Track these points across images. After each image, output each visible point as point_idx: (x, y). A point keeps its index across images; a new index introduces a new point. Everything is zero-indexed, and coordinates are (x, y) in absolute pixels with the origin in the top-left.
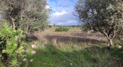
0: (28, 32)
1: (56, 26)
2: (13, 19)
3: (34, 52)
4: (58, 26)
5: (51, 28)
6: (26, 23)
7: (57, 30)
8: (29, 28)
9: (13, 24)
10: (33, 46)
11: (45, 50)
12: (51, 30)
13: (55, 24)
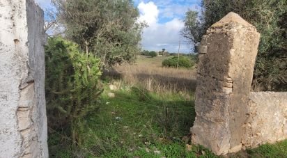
0: (106, 63)
1: (167, 53)
2: (86, 43)
3: (112, 95)
4: (171, 54)
5: (154, 58)
6: (103, 49)
7: (167, 64)
8: (107, 57)
9: (85, 50)
10: (112, 87)
11: (129, 95)
12: (153, 63)
13: (164, 50)
